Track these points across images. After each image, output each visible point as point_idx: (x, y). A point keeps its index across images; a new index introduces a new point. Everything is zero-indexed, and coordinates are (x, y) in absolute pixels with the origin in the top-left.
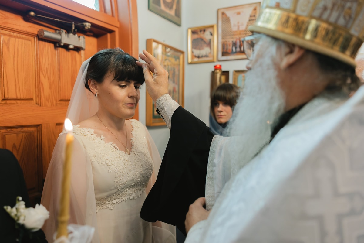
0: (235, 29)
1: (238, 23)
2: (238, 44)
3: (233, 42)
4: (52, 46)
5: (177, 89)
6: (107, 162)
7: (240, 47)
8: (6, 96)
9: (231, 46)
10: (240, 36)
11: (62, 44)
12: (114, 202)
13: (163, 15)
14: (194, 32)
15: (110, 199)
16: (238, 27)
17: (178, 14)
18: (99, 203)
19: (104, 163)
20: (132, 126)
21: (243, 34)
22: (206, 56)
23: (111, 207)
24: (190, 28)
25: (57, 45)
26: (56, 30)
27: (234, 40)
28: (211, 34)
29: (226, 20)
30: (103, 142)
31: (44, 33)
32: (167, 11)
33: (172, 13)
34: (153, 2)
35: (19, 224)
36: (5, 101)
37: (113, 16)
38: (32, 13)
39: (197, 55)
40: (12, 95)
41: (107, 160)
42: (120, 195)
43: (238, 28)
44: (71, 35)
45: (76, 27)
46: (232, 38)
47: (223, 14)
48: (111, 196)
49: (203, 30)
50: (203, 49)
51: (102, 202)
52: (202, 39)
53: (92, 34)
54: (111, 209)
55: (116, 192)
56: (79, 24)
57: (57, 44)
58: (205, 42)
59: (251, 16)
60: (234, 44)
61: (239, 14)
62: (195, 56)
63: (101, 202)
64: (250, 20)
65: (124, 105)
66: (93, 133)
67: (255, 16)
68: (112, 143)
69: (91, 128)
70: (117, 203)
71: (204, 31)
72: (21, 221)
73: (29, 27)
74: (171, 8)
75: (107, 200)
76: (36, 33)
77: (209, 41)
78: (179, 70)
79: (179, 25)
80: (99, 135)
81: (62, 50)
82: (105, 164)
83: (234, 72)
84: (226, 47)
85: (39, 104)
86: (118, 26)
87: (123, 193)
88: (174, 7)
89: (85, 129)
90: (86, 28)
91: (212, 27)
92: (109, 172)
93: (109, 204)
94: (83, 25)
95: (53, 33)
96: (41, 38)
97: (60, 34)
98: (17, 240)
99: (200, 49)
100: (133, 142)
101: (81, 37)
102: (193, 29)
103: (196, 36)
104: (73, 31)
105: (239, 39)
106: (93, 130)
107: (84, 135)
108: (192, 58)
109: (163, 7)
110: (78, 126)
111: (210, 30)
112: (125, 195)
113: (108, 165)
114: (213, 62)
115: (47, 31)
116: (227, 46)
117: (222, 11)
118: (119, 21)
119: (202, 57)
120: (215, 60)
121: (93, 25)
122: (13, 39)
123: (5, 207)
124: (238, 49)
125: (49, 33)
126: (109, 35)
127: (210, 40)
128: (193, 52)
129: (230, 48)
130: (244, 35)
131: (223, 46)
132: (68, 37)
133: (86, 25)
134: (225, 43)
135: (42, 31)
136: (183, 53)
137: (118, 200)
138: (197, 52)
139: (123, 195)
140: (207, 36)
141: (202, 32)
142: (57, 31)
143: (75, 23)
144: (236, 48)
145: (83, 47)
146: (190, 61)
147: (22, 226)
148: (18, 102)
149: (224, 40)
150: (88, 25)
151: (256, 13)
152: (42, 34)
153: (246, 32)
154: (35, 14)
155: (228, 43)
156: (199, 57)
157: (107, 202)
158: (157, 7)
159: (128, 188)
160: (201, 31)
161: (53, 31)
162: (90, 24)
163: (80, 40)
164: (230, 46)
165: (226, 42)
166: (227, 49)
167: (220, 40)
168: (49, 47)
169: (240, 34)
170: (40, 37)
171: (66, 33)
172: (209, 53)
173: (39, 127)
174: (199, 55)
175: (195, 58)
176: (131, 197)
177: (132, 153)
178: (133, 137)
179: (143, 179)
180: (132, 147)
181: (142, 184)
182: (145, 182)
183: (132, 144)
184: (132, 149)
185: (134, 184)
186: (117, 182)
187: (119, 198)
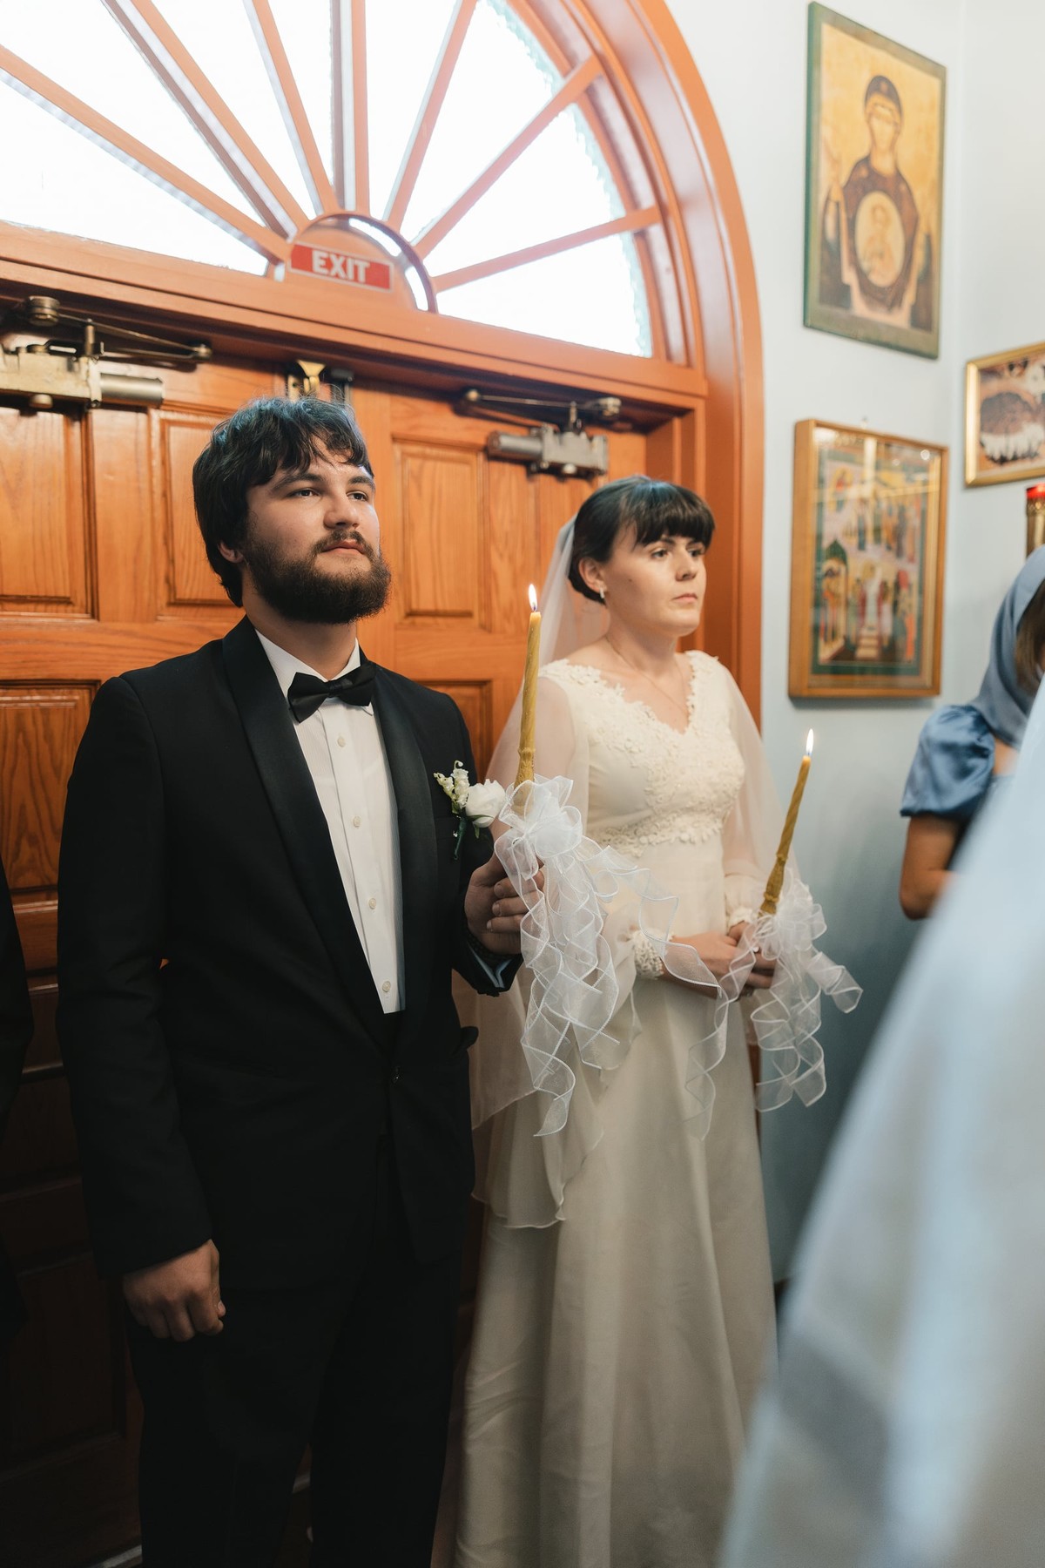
4: (519, 471)
5: (913, 578)
6: (629, 745)
8: (414, 607)
11: (545, 465)
12: (644, 840)
13: (863, 333)
14: (988, 372)
15: (635, 833)
17: (925, 318)
18: (609, 840)
19: (622, 748)
20: (691, 667)
22: (1030, 455)
23: (635, 851)
24: (970, 362)
25: (534, 468)
26: (530, 427)
30: (620, 700)
31: (499, 443)
32: (880, 316)
33: (900, 319)
34: (822, 300)
36: (410, 620)
37: (689, 365)
38: (473, 395)
39: (997, 456)
40: (426, 604)
41: (629, 740)
42: (657, 826)
44: (569, 436)
45: (580, 414)
48: (636, 824)
49: (1019, 363)
50: (1018, 429)
51: (615, 837)
52: (1015, 397)
53: (628, 426)
54: (637, 857)
55: (649, 817)
56: (588, 405)
57: (530, 464)
58: (1026, 406)
62: (992, 459)
63: (613, 838)
65: (671, 604)
66: (598, 679)
68: (641, 703)
69: (595, 667)
71: (1025, 364)
73: (468, 428)
74: (894, 304)
75: (628, 835)
76: (482, 441)
77: (1039, 400)
78: (923, 515)
79: (932, 356)
80: (612, 684)
81: (546, 481)
82: (624, 749)
85: (486, 628)
86: (703, 391)
87: (664, 822)
88: (909, 298)
89: (580, 667)
90: (607, 413)
92: (633, 767)
93: (632, 843)
94: (598, 405)
95: (523, 437)
96: (493, 454)
97: (540, 437)
98: (455, 835)
99: (1007, 432)
100: (693, 706)
101: (598, 441)
102: (987, 364)
103: (995, 386)
104: (571, 426)
106: (598, 672)
107: (579, 683)
108: (980, 467)
109: (859, 306)
110: (565, 661)
112: (669, 829)
113: (631, 752)
115: (506, 434)
118: (706, 376)
119: (1015, 458)
121: (626, 401)
122: (429, 465)
125: (513, 440)
126: (677, 423)
127: (1043, 396)
128: (982, 445)
132: (561, 443)
133: (606, 405)
135: (495, 436)
136: (941, 451)
137: (652, 838)
138: (996, 445)
139: (664, 827)
141: (1016, 371)
142: (534, 431)
143: (578, 403)
145: (601, 465)
146: (971, 476)
148: (440, 621)
150: (612, 405)
152: (495, 443)
154: (479, 395)
156: (1003, 460)
157: (629, 840)
158: (840, 312)
159: (676, 812)
160: (1011, 367)
161: (524, 431)
163: (592, 447)
168: (512, 475)
170: (492, 452)
171: (555, 432)
172: (1040, 444)
173: (485, 689)
174: (1004, 455)
175: (989, 464)
176: (685, 837)
177: (689, 730)
178: (693, 694)
179: (714, 797)
180: (690, 718)
181: (713, 812)
182: (719, 806)
183: (690, 710)
184: (688, 722)
185: (690, 804)
186: (652, 793)
187: (656, 834)
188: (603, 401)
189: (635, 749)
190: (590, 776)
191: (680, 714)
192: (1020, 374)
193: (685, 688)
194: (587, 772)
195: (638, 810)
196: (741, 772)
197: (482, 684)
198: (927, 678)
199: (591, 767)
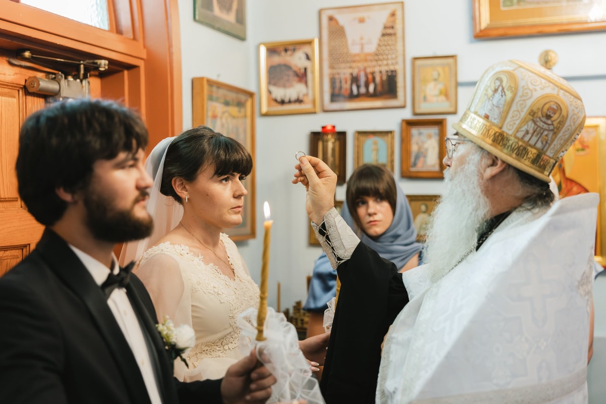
0: (354, 49)
1: (362, 39)
2: (363, 80)
3: (352, 74)
6: (216, 290)
7: (367, 86)
9: (349, 82)
10: (366, 64)
13: (217, 25)
14: (273, 50)
15: (221, 344)
16: (362, 45)
17: (241, 19)
18: (207, 350)
19: (212, 292)
20: (222, 241)
21: (371, 61)
22: (299, 101)
23: (222, 355)
24: (264, 44)
27: (355, 72)
28: (308, 58)
29: (337, 31)
30: (202, 263)
31: (39, 84)
32: (224, 16)
33: (231, 18)
35: (171, 345)
38: (27, 54)
39: (279, 99)
41: (214, 287)
42: (233, 338)
43: (362, 49)
45: (87, 69)
46: (351, 67)
47: (331, 19)
48: (223, 338)
49: (291, 48)
50: (291, 86)
52: (288, 67)
55: (230, 333)
56: (91, 63)
58: (295, 73)
59: (385, 28)
60: (355, 80)
61: (362, 21)
62: (276, 100)
63: (209, 349)
64: (383, 35)
65: (230, 211)
66: (188, 252)
67: (392, 27)
68: (212, 264)
69: (184, 245)
70: (229, 349)
71: (294, 50)
74: (229, 9)
76: (23, 83)
77: (303, 71)
79: (242, 38)
80: (195, 254)
83: (357, 134)
84: (338, 85)
86: (144, 56)
87: (236, 335)
88: (235, 6)
89: (178, 245)
90: (101, 69)
91: (309, 43)
92: (221, 303)
93: (220, 350)
94: (96, 63)
96: (30, 91)
97: (57, 81)
99: (285, 86)
100: (232, 264)
101: (84, 83)
102: (271, 46)
103: (277, 60)
104: (81, 76)
105: (365, 69)
106: (187, 247)
107: (181, 254)
108: (269, 105)
109: (217, 11)
110: (168, 242)
111: (307, 49)
113: (218, 294)
114: (314, 113)
115: (43, 79)
116: (341, 82)
117: (330, 13)
118: (145, 47)
119: (290, 102)
120: (318, 108)
121: (111, 62)
124: (363, 90)
127: (305, 69)
128: (270, 92)
129: (346, 86)
130: (374, 63)
131: (333, 81)
133: (100, 65)
134: (337, 76)
135: (35, 79)
136: (251, 95)
138: (279, 93)
139: (236, 338)
140: (297, 60)
141: (289, 53)
144: (358, 87)
146: (265, 109)
149: (335, 71)
150: (103, 65)
151: (394, 21)
152: (36, 85)
153: (376, 58)
154: (30, 54)
155: (342, 76)
156: (283, 102)
158: (209, 12)
160: (286, 50)
162: (107, 62)
163: (82, 87)
164: (346, 82)
165: (338, 74)
166: (341, 88)
167: (327, 71)
169: (366, 60)
171: (65, 78)
172: (304, 95)
174: (283, 99)
175: (274, 103)
177: (236, 278)
178: (229, 257)
180: (234, 271)
183: (232, 267)
184: (234, 274)
186: (233, 317)
187: (232, 343)
188: (99, 61)
189: (220, 293)
190: (193, 311)
191: (230, 270)
192: (291, 55)
193: (225, 254)
194: (190, 308)
195: (226, 329)
198: (248, 230)
199: (192, 306)
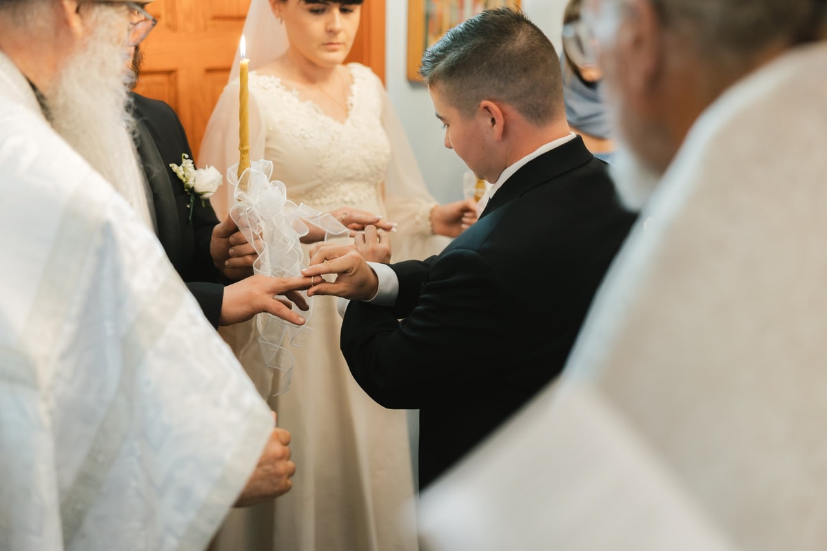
6: (303, 133)
12: (317, 201)
15: (310, 197)
19: (298, 135)
20: (351, 75)
30: (295, 100)
35: (189, 188)
41: (302, 129)
42: (326, 192)
48: (311, 190)
55: (319, 185)
66: (279, 85)
68: (311, 102)
69: (276, 76)
70: (322, 204)
72: (191, 183)
75: (306, 198)
80: (288, 89)
85: (172, 27)
87: (332, 189)
89: (266, 77)
92: (306, 149)
98: (188, 206)
100: (351, 104)
106: (279, 80)
107: (264, 88)
110: (254, 72)
112: (335, 194)
113: (304, 138)
123: (171, 165)
137: (323, 200)
139: (331, 192)
147: (192, 190)
159: (340, 181)
173: (172, 76)
176: (347, 199)
177: (348, 122)
178: (352, 95)
179: (367, 170)
180: (350, 113)
181: (368, 181)
182: (372, 176)
183: (349, 107)
184: (347, 116)
185: (350, 175)
186: (320, 167)
187: (326, 197)
189: (307, 136)
191: (342, 110)
193: (346, 90)
195: (312, 180)
196: (388, 151)
197: (169, 73)
